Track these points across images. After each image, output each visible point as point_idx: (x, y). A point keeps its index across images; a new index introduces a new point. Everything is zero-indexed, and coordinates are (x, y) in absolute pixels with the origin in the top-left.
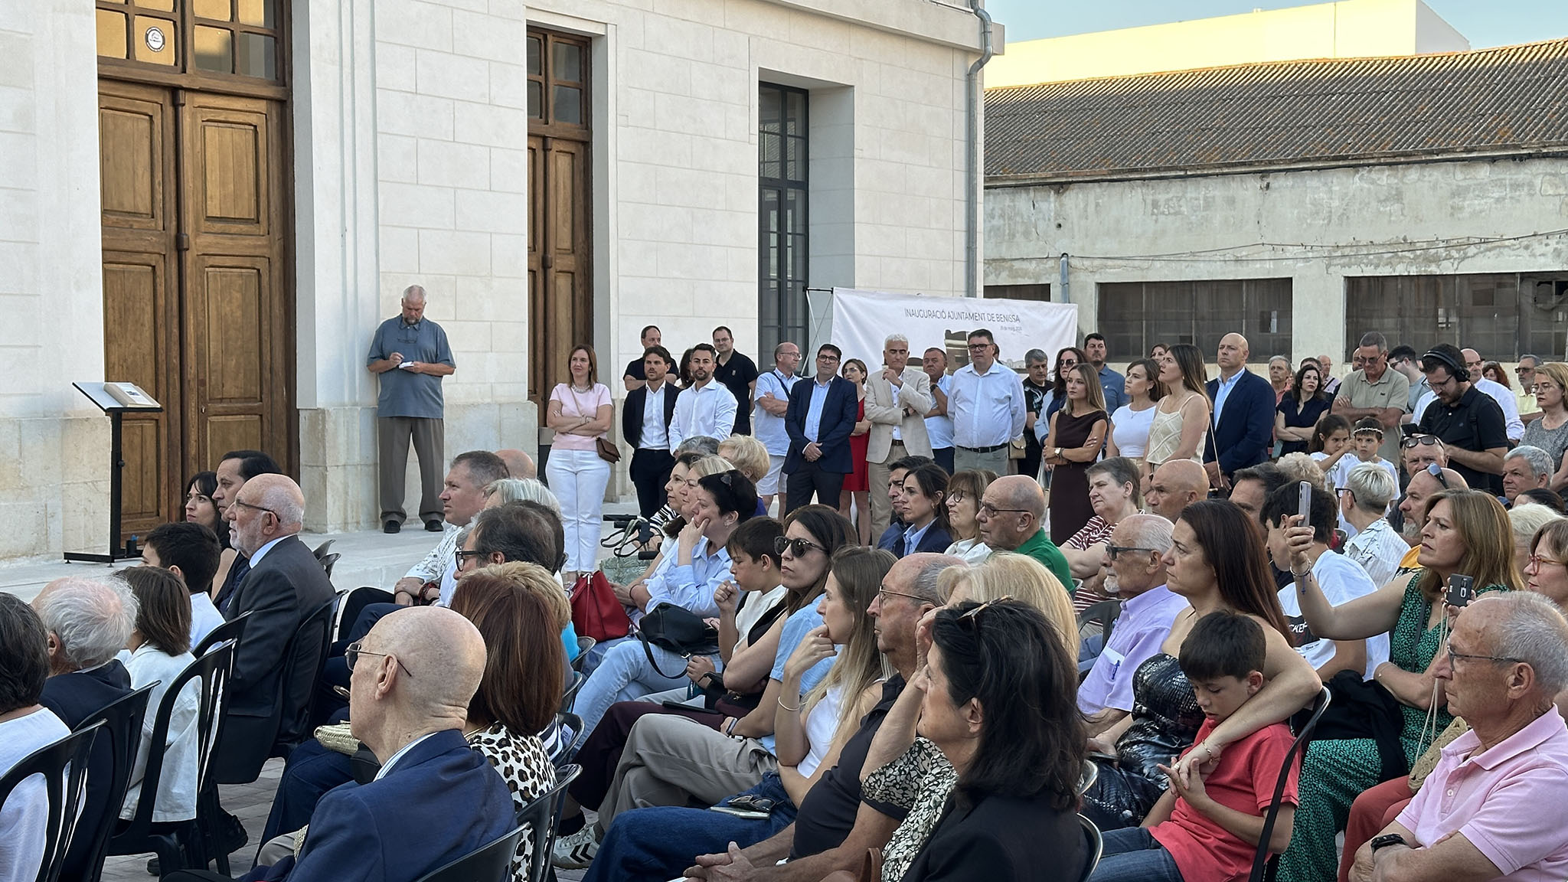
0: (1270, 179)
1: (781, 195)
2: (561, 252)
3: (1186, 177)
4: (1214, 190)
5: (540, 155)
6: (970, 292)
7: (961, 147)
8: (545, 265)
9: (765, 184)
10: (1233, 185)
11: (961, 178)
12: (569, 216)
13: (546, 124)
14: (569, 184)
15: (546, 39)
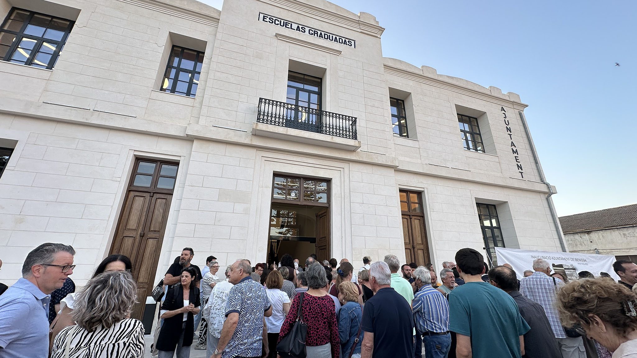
1: (492, 231)
2: (419, 244)
3: (633, 227)
5: (409, 220)
8: (412, 247)
12: (420, 235)
13: (410, 212)
14: (419, 227)
15: (408, 193)
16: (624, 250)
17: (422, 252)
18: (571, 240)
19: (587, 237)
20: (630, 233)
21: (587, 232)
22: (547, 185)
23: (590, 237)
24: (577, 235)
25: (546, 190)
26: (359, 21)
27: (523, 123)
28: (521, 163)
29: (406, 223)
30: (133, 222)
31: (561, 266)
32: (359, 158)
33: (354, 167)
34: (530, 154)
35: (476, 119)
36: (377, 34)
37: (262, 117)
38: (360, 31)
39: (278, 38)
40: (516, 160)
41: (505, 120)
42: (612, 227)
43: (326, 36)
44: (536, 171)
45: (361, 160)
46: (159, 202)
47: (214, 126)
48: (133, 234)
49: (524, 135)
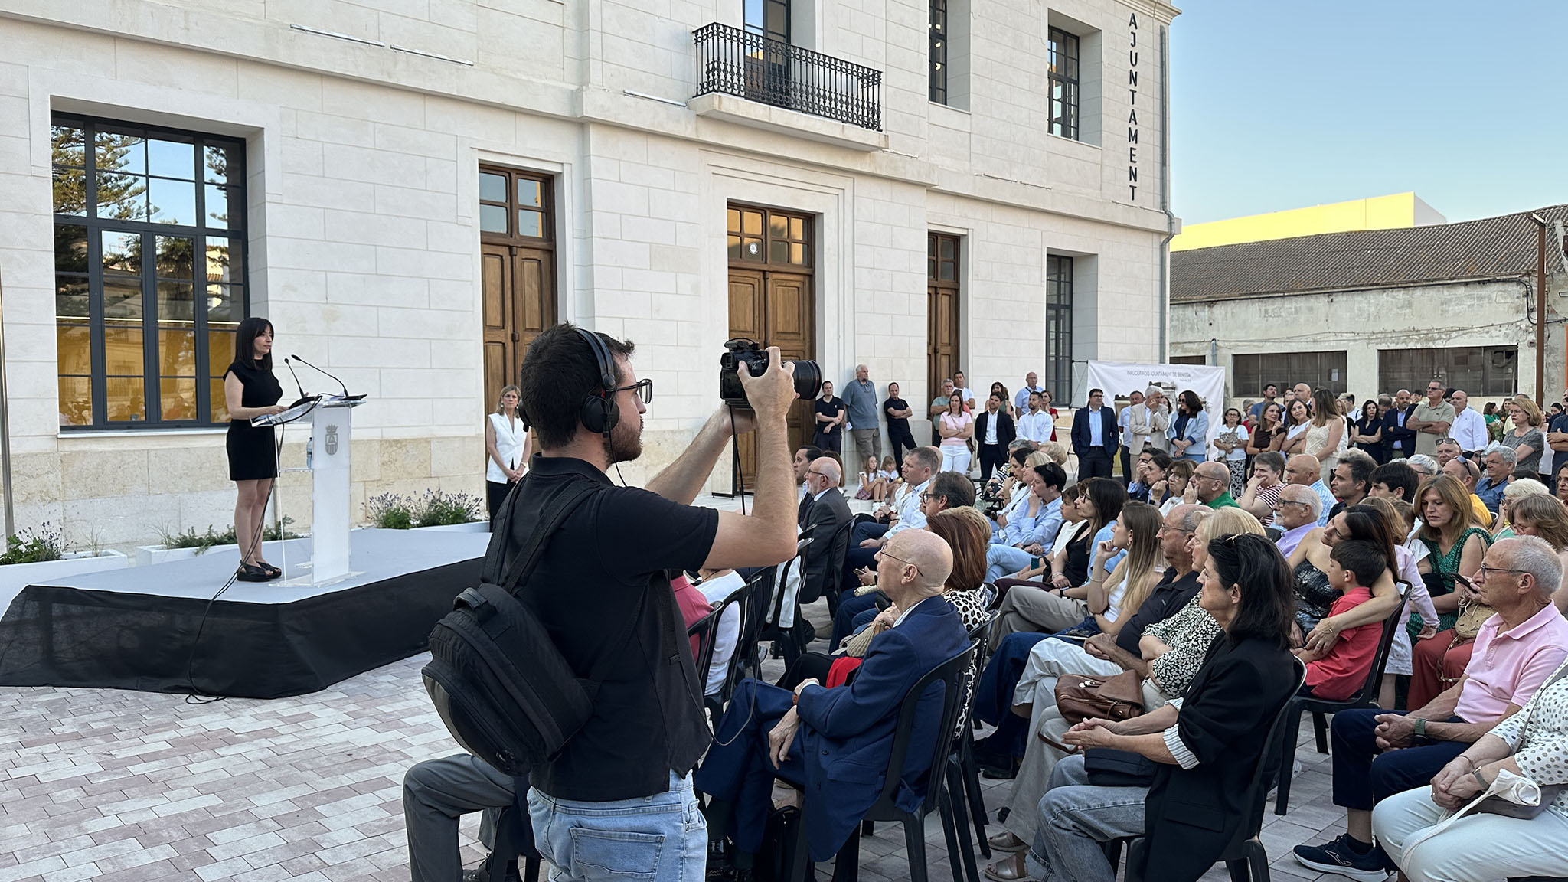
0: (1333, 297)
1: (1058, 312)
2: (945, 345)
3: (1284, 296)
4: (1301, 303)
5: (933, 296)
6: (1162, 361)
7: (1157, 284)
8: (936, 352)
9: (1049, 307)
10: (1312, 300)
11: (1157, 301)
12: (948, 325)
13: (937, 280)
14: (949, 311)
15: (939, 241)
16: (1256, 344)
17: (950, 359)
18: (1178, 320)
19: (1206, 313)
20: (1276, 308)
21: (1210, 303)
22: (1170, 217)
23: (1212, 313)
24: (1190, 308)
25: (1165, 229)
27: (1162, 59)
28: (1138, 166)
30: (493, 313)
32: (878, 169)
33: (864, 186)
34: (1158, 142)
35: (1077, 38)
40: (1131, 156)
41: (1131, 51)
44: (1158, 182)
45: (878, 172)
46: (527, 267)
47: (625, 93)
48: (500, 336)
49: (1158, 95)
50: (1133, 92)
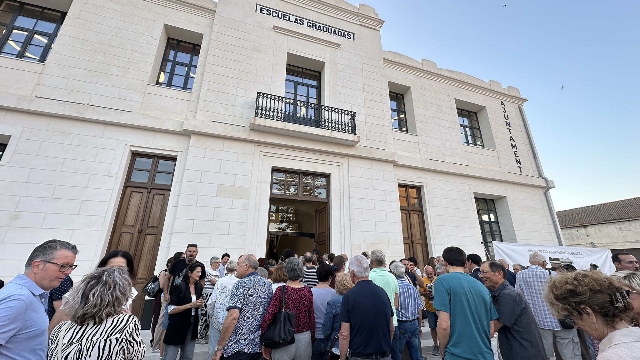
2: (417, 239)
3: (630, 221)
5: (408, 215)
8: (411, 242)
12: (419, 229)
13: (409, 207)
14: (418, 222)
15: (407, 188)
16: (619, 244)
17: (421, 246)
18: (568, 234)
19: (584, 231)
20: (626, 227)
21: (584, 226)
22: (546, 180)
23: (587, 231)
24: (574, 229)
25: (545, 185)
26: (358, 13)
27: (522, 117)
28: (520, 158)
29: (405, 218)
30: (131, 218)
31: (558, 259)
32: (358, 153)
33: (354, 163)
34: (530, 149)
35: (476, 113)
36: (376, 26)
37: (260, 111)
38: (359, 23)
39: (276, 30)
40: (515, 154)
41: (504, 114)
42: (610, 220)
43: (325, 28)
44: (534, 166)
45: (360, 155)
46: (157, 198)
47: (211, 121)
48: (131, 230)
49: (524, 130)
50: (509, 129)
